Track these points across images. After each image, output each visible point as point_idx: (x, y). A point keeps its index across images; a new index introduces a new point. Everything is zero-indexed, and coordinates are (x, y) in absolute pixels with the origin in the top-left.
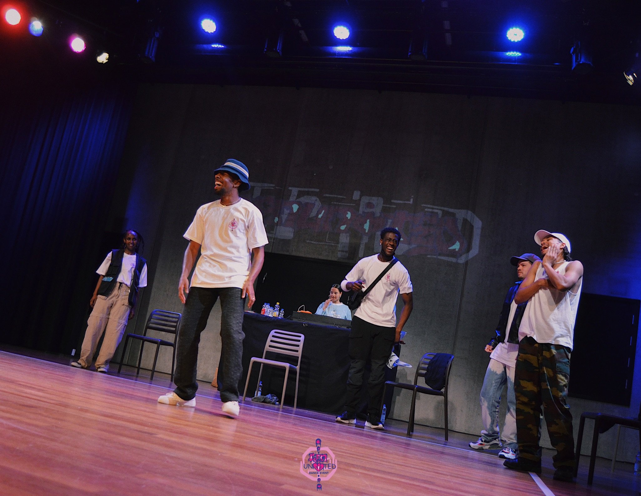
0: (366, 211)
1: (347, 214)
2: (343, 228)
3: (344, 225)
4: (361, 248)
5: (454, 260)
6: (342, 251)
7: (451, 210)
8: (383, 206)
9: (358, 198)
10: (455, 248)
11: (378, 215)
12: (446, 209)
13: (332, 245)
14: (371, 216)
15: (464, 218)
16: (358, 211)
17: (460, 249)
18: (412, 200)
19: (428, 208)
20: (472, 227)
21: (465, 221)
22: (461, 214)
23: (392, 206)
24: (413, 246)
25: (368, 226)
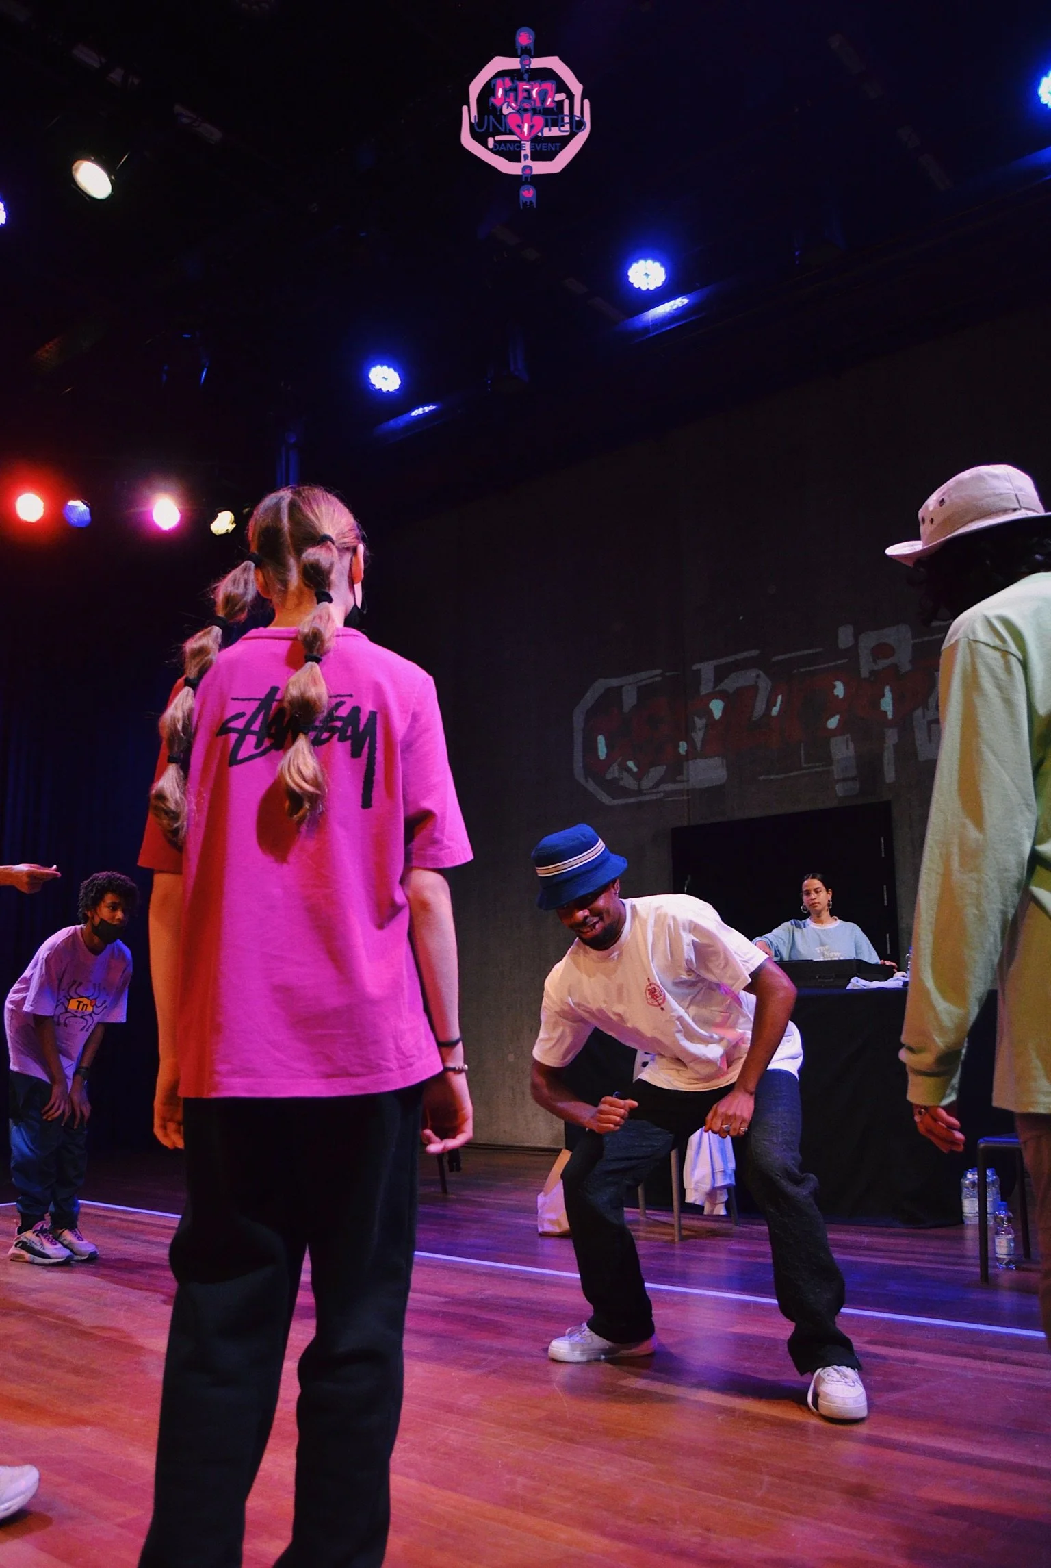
0: (876, 668)
1: (834, 687)
2: (833, 723)
3: (833, 716)
6: (845, 780)
8: (913, 645)
9: (851, 642)
11: (906, 667)
13: (816, 772)
14: (892, 675)
16: (857, 671)
23: (934, 637)
25: (890, 703)
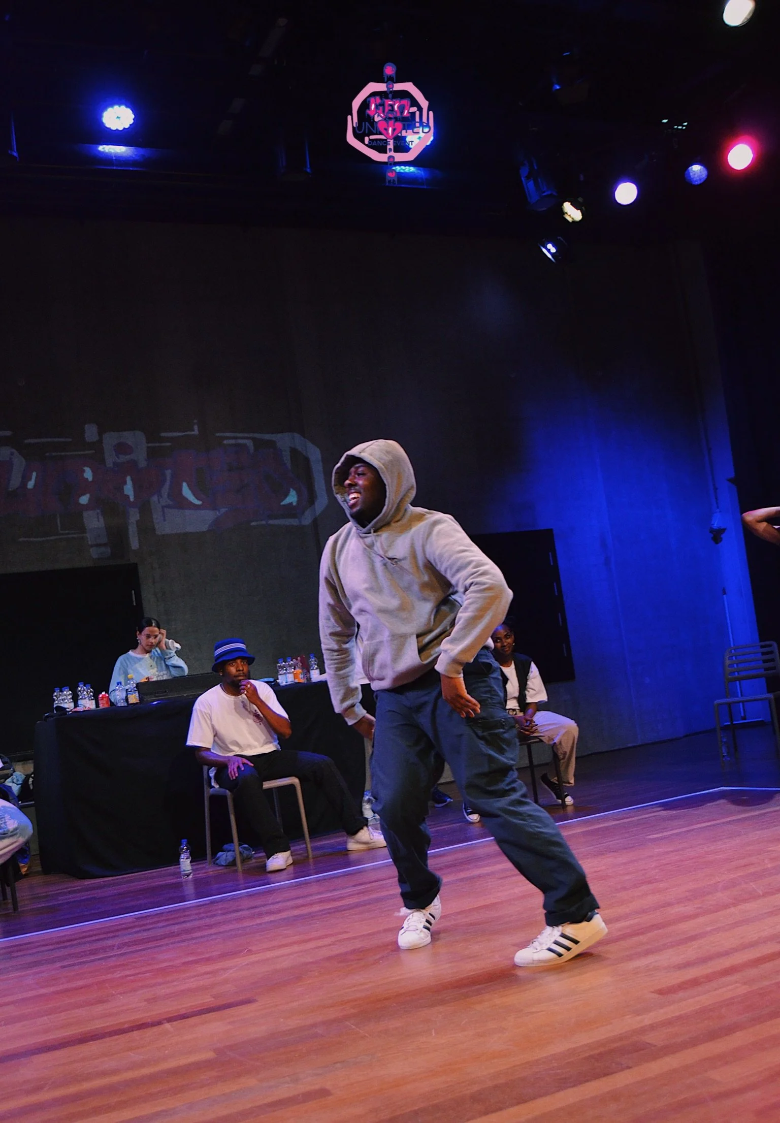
0: (119, 461)
1: (84, 471)
2: (84, 500)
3: (83, 494)
4: (130, 532)
5: (293, 522)
7: (267, 437)
8: (148, 447)
9: (95, 438)
10: (291, 501)
11: (142, 464)
12: (257, 435)
14: (132, 468)
15: (290, 447)
16: (103, 461)
17: (299, 501)
18: (196, 427)
19: (230, 439)
20: (307, 460)
21: (294, 451)
22: (285, 441)
23: (163, 444)
24: (223, 510)
25: (132, 489)
